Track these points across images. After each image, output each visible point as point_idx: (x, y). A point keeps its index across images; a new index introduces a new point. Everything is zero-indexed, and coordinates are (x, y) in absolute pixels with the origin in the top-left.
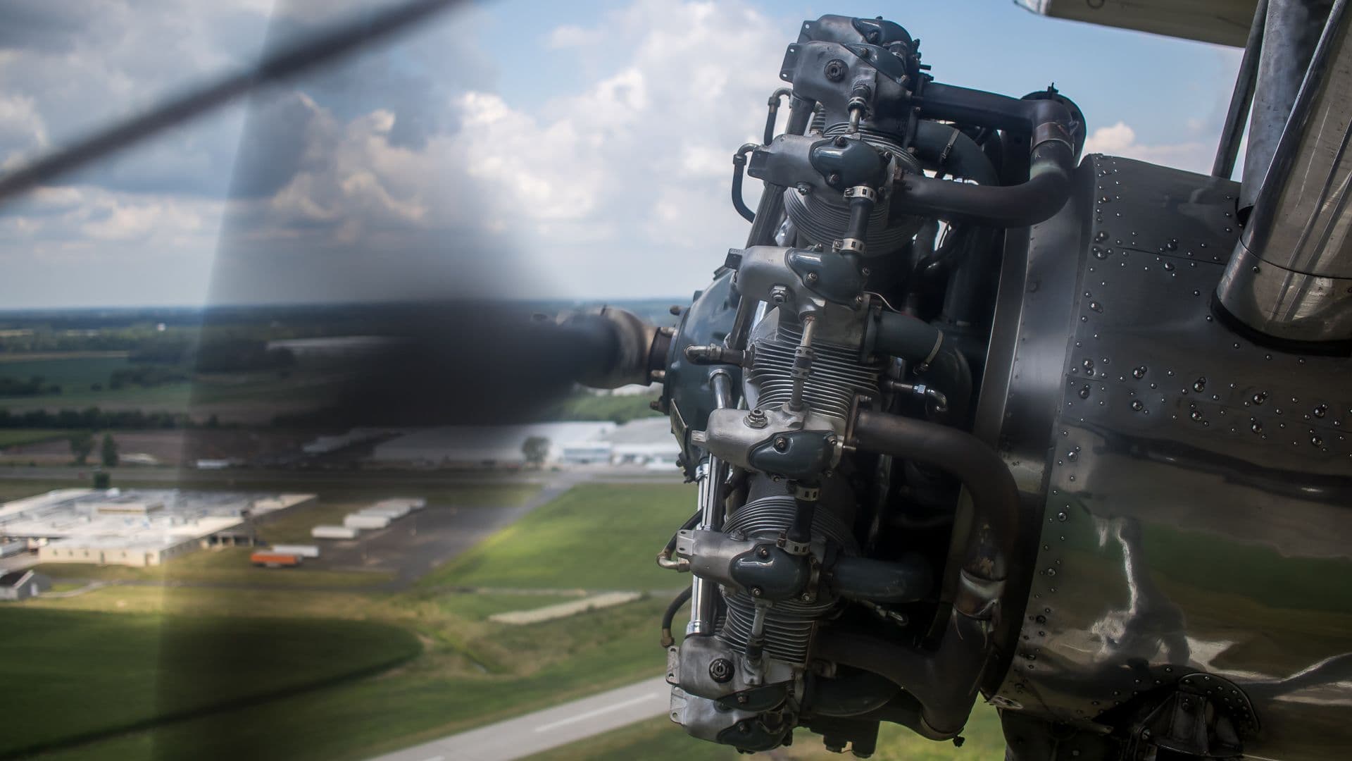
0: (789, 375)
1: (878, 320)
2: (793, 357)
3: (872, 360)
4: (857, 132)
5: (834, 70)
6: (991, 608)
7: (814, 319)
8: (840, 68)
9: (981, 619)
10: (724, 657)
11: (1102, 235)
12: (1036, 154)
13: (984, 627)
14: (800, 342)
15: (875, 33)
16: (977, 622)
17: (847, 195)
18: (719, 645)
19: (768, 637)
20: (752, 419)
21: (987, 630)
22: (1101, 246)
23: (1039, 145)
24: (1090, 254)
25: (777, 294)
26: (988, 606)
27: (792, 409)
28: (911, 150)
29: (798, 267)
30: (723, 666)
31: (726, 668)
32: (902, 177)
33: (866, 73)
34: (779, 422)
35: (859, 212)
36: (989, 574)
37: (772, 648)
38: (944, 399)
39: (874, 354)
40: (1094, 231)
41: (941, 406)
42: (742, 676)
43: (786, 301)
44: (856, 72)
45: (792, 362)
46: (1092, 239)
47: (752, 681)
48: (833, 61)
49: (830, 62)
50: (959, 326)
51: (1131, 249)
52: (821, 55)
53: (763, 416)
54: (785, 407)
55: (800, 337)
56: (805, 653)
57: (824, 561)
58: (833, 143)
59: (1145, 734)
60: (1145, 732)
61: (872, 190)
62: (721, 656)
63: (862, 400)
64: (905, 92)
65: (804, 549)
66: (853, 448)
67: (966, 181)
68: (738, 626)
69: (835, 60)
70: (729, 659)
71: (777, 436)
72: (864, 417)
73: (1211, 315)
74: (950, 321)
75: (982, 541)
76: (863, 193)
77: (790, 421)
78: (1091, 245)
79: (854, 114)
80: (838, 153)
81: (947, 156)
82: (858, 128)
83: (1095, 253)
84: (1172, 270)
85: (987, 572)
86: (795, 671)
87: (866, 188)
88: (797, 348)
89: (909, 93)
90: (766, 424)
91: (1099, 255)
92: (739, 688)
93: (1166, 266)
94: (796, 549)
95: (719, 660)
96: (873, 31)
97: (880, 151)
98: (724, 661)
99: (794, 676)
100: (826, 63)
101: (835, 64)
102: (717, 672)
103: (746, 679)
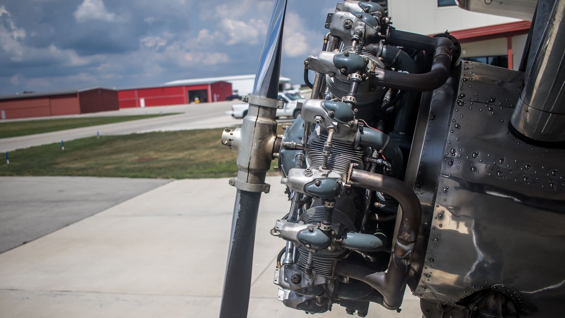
0: (322, 154)
1: (361, 131)
2: (323, 146)
3: (358, 148)
4: (355, 50)
5: (347, 24)
6: (408, 255)
7: (333, 130)
8: (350, 23)
9: (405, 259)
10: (297, 273)
11: (462, 95)
12: (435, 60)
13: (406, 262)
14: (326, 140)
15: (368, 8)
16: (403, 260)
17: (349, 77)
18: (296, 268)
19: (314, 265)
20: (306, 173)
21: (407, 263)
22: (461, 100)
23: (437, 56)
24: (456, 104)
25: (317, 119)
26: (407, 253)
27: (323, 169)
28: (380, 58)
29: (326, 108)
30: (297, 277)
31: (298, 277)
32: (374, 70)
33: (361, 25)
34: (317, 174)
35: (354, 84)
36: (408, 240)
37: (316, 269)
38: (390, 166)
39: (360, 145)
40: (459, 94)
41: (389, 168)
42: (304, 281)
43: (321, 123)
44: (356, 25)
45: (323, 148)
46: (458, 97)
47: (309, 283)
48: (347, 20)
49: (345, 20)
50: (400, 134)
51: (475, 101)
52: (342, 17)
53: (311, 171)
54: (320, 168)
55: (327, 138)
56: (332, 272)
57: (338, 233)
58: (344, 55)
59: (475, 308)
60: (475, 307)
61: (360, 75)
62: (296, 273)
63: (354, 165)
64: (378, 33)
65: (328, 228)
66: (350, 186)
67: (403, 72)
68: (303, 260)
69: (348, 19)
70: (299, 274)
71: (316, 180)
72: (355, 173)
73: (508, 130)
74: (397, 132)
75: (405, 226)
76: (356, 77)
77: (322, 174)
78: (457, 100)
79: (354, 42)
80: (346, 59)
81: (396, 61)
82: (355, 49)
83: (458, 103)
84: (492, 110)
85: (407, 239)
86: (327, 280)
87: (357, 74)
88: (325, 143)
89: (380, 34)
90: (313, 175)
91: (460, 104)
92: (303, 286)
93: (490, 109)
94: (325, 228)
95: (295, 274)
96: (367, 7)
97: (364, 58)
98: (297, 275)
99: (327, 281)
100: (344, 20)
101: (347, 21)
102: (294, 279)
103: (306, 282)
